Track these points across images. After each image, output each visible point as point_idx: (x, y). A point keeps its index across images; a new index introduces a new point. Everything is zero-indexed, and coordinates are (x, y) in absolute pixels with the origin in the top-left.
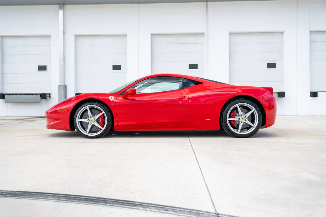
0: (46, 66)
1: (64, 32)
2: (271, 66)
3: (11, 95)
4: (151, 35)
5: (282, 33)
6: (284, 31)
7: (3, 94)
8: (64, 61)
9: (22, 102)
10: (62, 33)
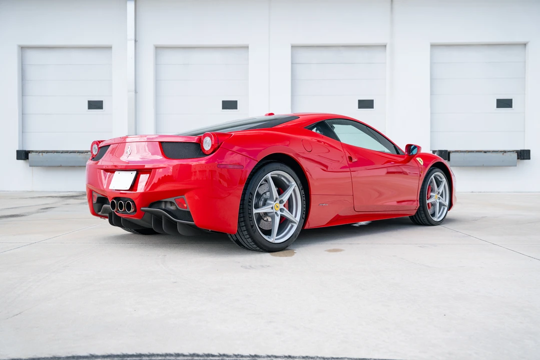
0: (102, 101)
1: (136, 41)
2: (504, 104)
3: (41, 154)
4: (292, 46)
5: (525, 45)
6: (527, 43)
7: (25, 151)
8: (136, 92)
9: (61, 166)
10: (133, 42)
